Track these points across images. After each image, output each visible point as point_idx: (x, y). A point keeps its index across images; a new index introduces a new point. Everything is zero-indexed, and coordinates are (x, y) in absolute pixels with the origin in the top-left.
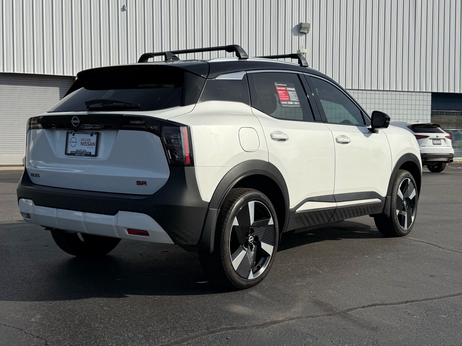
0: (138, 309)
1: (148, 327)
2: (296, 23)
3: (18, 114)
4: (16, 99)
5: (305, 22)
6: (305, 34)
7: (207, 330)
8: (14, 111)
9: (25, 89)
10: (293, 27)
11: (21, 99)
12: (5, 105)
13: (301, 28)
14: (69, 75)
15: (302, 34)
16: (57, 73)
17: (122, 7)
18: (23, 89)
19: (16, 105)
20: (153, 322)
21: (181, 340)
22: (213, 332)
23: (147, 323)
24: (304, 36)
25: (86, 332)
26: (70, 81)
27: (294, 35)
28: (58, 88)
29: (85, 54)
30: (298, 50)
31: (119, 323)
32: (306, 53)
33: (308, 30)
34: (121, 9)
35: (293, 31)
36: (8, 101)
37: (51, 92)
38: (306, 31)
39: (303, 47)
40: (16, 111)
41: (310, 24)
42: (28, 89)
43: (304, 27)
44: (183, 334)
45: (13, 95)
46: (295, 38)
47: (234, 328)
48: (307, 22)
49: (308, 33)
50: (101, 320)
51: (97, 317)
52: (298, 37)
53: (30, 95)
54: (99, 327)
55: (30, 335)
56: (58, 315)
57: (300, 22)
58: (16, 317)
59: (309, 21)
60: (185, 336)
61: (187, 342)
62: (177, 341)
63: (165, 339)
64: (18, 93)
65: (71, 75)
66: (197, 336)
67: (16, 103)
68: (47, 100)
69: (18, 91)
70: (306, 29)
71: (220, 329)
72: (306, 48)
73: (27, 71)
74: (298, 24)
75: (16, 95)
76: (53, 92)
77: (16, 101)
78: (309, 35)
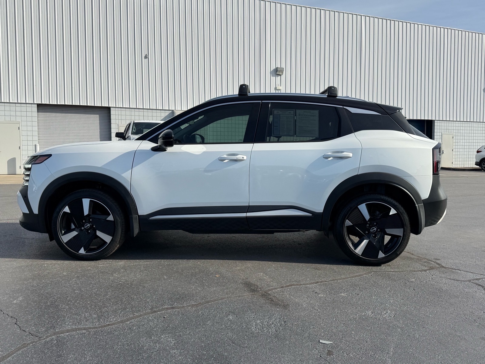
0: (102, 292)
1: (104, 308)
2: (273, 67)
3: (68, 135)
4: (66, 124)
5: (280, 67)
6: (280, 75)
7: (151, 310)
8: (66, 133)
9: (73, 116)
10: (271, 70)
11: (70, 124)
12: (59, 128)
13: (277, 71)
14: (106, 106)
15: (278, 76)
16: (97, 104)
17: (145, 56)
18: (72, 116)
19: (67, 128)
20: (110, 304)
21: (127, 319)
22: (155, 312)
23: (104, 305)
24: (280, 77)
25: (52, 312)
26: (107, 110)
27: (272, 76)
28: (98, 115)
29: (118, 91)
30: (275, 87)
31: (82, 305)
32: (281, 90)
33: (282, 73)
34: (144, 57)
35: (271, 73)
36: (60, 125)
37: (93, 118)
38: (281, 74)
39: (279, 85)
40: (67, 133)
41: (284, 68)
42: (76, 116)
43: (279, 70)
44: (130, 314)
45: (65, 121)
46: (273, 78)
47: (173, 308)
48: (282, 67)
49: (282, 75)
50: (69, 301)
51: (66, 299)
52: (275, 77)
53: (77, 121)
54: (64, 308)
55: (7, 315)
56: (36, 298)
57: (277, 67)
58: (2, 299)
59: (283, 66)
60: (131, 316)
61: (131, 321)
62: (123, 320)
63: (113, 318)
64: (68, 119)
65: (107, 106)
66: (141, 316)
67: (67, 127)
68: (90, 124)
69: (68, 118)
70: (281, 72)
71: (161, 309)
72: (281, 86)
73: (75, 103)
74: (275, 68)
75: (67, 121)
76: (94, 118)
77: (67, 125)
78: (283, 77)
